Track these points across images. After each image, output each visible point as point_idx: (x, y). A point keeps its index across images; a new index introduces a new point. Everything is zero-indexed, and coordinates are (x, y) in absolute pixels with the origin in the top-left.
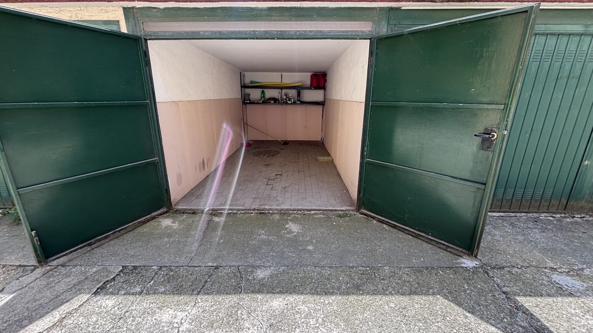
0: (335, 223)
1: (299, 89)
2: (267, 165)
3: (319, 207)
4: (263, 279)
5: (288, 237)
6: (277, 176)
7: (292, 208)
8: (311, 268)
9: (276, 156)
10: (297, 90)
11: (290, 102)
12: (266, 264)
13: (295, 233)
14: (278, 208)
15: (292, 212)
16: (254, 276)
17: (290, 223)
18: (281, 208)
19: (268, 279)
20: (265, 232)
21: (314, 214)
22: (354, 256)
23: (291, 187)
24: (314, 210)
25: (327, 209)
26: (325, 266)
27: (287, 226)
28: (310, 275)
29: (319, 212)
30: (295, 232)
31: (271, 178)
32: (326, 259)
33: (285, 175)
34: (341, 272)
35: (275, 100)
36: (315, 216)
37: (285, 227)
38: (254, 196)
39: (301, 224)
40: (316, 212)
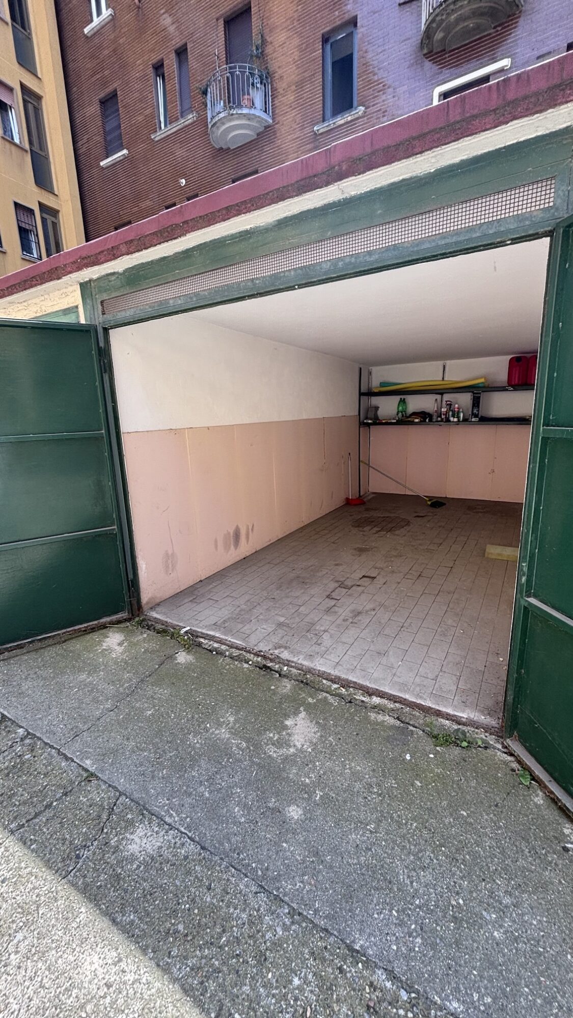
0: (408, 757)
1: (478, 392)
2: (361, 551)
3: (400, 690)
4: (132, 858)
5: (270, 756)
6: (365, 579)
7: (335, 672)
8: (247, 886)
9: (397, 532)
10: (474, 393)
11: (456, 420)
12: (171, 816)
13: (292, 750)
14: (306, 663)
15: (329, 683)
16: (122, 839)
17: (303, 715)
18: (312, 665)
19: (139, 867)
20: (236, 721)
21: (374, 707)
22: (390, 911)
23: (373, 613)
24: (382, 695)
25: (419, 701)
26: (286, 899)
27: (288, 723)
28: (232, 910)
29: (391, 705)
30: (295, 746)
31: (349, 583)
32: (303, 875)
33: (380, 580)
34: (312, 954)
35: (425, 417)
36: (372, 715)
37: (283, 722)
38: (282, 619)
39: (323, 727)
40: (385, 702)
